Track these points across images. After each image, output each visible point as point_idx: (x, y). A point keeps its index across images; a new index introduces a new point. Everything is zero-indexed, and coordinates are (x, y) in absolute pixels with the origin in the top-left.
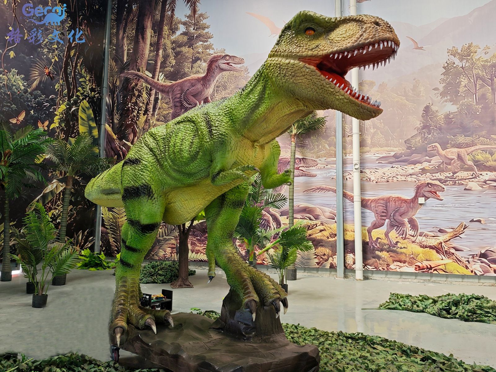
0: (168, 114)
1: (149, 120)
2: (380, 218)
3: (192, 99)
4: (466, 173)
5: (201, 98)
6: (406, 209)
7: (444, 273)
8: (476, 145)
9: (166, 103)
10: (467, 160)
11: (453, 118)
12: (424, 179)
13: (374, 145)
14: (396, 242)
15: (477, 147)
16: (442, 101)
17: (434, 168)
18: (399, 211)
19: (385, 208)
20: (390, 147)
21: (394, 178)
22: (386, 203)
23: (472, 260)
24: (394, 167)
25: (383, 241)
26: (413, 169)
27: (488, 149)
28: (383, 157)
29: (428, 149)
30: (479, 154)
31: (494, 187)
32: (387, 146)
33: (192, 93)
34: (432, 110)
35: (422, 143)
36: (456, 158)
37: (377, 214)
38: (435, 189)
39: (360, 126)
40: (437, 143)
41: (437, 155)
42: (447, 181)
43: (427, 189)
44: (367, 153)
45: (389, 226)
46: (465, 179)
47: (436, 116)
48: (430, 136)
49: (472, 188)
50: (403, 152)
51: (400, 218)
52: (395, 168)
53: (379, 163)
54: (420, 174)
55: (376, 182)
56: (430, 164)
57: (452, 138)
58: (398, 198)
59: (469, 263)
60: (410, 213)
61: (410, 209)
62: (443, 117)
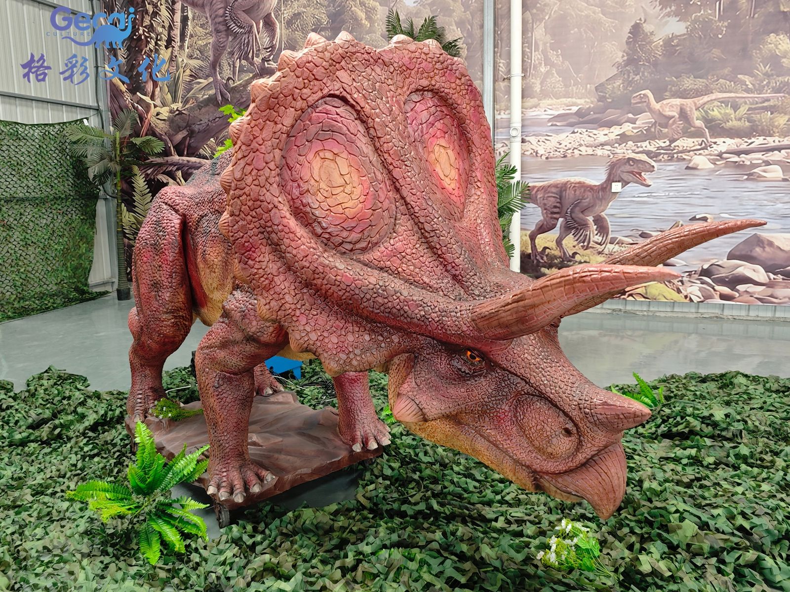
0: (206, 45)
1: (176, 56)
2: (550, 216)
3: (243, 17)
4: (690, 140)
5: (258, 15)
6: (592, 201)
7: (643, 299)
8: (712, 93)
9: (202, 26)
10: (695, 119)
11: (677, 46)
12: (622, 151)
13: (545, 95)
14: (573, 254)
15: (713, 96)
16: (662, 15)
17: (640, 133)
18: (581, 204)
19: (559, 200)
20: (572, 98)
21: (575, 151)
22: (561, 192)
23: (688, 279)
24: (576, 131)
25: (553, 252)
26: (606, 135)
27: (730, 100)
28: (559, 116)
29: (633, 101)
30: (715, 109)
31: (733, 164)
32: (567, 96)
33: (244, 7)
34: (643, 31)
35: (624, 90)
36: (677, 116)
37: (545, 209)
38: (639, 168)
39: (523, 61)
40: (648, 91)
41: (647, 110)
42: (660, 154)
43: (627, 168)
44: (534, 109)
45: (563, 229)
46: (689, 151)
47: (651, 42)
48: (638, 77)
49: (698, 165)
50: (592, 106)
51: (581, 215)
52: (578, 134)
53: (552, 125)
54: (617, 143)
55: (547, 158)
56: (634, 125)
57: (674, 81)
58: (579, 183)
59: (683, 284)
60: (597, 208)
61: (597, 201)
62: (661, 43)
